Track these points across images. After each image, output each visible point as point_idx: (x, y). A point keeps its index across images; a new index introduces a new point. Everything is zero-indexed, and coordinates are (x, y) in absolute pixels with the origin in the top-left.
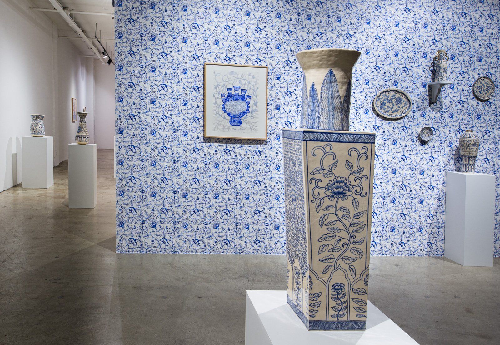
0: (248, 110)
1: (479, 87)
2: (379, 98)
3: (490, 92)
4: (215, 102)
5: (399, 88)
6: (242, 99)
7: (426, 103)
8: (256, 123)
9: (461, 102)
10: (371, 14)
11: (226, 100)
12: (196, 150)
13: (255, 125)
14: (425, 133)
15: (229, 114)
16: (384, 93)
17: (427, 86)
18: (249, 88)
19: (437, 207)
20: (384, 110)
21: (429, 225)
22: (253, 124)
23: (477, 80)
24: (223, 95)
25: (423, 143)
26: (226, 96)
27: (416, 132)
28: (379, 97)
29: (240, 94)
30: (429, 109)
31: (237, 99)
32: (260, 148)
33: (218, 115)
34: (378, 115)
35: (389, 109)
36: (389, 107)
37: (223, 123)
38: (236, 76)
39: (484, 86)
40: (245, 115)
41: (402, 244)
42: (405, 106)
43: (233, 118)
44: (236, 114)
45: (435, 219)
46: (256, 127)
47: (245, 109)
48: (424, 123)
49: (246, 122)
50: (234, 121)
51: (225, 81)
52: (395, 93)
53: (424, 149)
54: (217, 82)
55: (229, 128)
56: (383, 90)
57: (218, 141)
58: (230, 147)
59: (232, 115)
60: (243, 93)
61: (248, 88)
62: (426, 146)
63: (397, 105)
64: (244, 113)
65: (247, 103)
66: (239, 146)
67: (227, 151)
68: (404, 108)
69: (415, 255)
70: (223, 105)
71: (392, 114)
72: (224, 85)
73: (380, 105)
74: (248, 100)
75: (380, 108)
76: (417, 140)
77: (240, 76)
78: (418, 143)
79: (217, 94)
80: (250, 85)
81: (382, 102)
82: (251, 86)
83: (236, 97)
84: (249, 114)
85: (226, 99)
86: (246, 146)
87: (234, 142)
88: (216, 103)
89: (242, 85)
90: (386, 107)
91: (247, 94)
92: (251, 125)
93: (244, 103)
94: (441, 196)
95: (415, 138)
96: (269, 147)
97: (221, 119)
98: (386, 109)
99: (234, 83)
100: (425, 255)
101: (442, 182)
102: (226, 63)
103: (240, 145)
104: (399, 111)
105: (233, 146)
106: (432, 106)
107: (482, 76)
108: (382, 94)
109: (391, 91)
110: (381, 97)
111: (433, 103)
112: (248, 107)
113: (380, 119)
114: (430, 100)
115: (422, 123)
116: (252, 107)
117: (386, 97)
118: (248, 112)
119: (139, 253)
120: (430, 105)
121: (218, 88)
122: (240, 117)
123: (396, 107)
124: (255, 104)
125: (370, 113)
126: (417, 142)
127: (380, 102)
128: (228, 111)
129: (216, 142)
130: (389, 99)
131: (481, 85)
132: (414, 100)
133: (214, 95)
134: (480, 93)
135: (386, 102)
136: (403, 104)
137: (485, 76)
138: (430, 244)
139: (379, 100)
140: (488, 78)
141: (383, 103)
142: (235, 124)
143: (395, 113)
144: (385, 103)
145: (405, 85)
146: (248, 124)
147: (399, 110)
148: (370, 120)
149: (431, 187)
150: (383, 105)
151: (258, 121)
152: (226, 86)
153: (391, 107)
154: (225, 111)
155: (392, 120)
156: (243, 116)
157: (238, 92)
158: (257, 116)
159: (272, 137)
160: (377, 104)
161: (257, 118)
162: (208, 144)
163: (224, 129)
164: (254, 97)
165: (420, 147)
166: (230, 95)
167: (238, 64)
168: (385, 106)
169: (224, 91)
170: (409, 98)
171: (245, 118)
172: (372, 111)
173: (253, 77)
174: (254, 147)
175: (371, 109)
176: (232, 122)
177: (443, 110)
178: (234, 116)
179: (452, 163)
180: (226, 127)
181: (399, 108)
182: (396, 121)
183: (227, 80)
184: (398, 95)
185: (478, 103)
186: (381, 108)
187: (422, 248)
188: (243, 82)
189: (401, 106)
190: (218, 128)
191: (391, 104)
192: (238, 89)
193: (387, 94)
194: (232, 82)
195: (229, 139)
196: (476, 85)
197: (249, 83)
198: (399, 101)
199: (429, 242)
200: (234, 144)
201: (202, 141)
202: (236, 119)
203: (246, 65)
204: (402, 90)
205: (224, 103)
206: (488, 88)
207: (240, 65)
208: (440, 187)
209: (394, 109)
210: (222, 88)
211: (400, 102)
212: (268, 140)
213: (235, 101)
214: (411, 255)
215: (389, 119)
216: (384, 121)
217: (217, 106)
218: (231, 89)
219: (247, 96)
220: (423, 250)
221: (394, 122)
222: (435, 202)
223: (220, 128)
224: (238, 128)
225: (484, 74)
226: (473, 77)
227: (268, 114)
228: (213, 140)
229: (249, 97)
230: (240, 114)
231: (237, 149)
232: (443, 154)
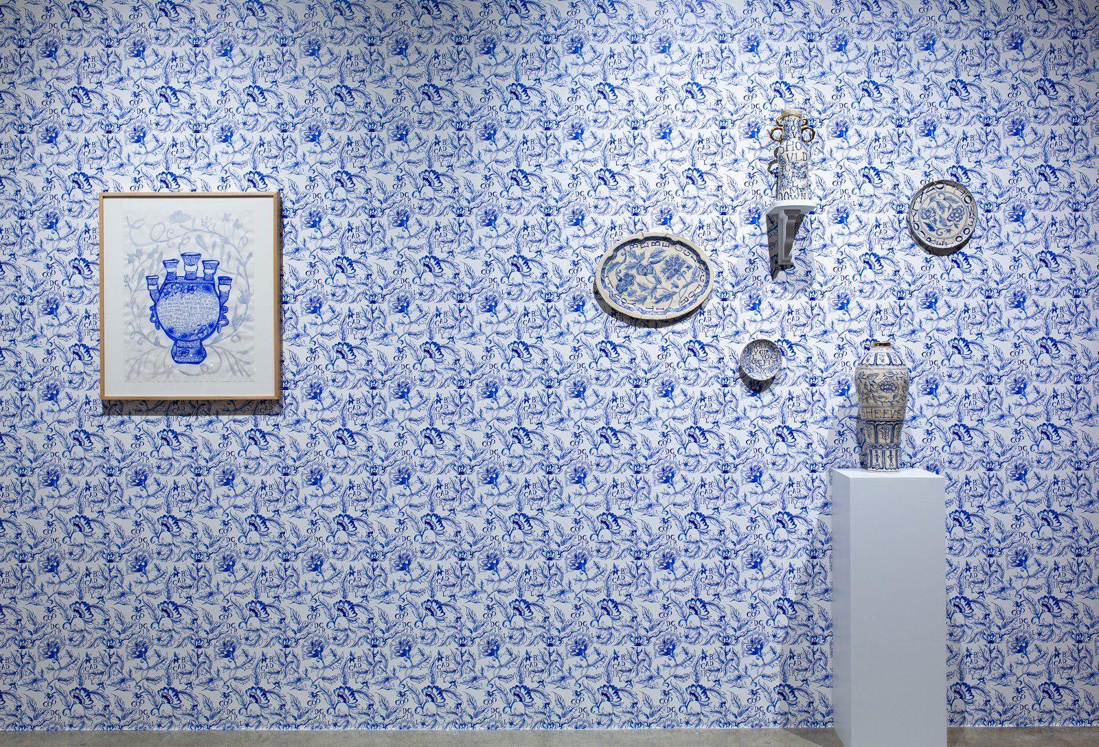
0: (225, 318)
1: (927, 213)
2: (614, 261)
3: (962, 224)
4: (128, 299)
5: (675, 230)
6: (207, 289)
7: (762, 270)
8: (245, 352)
9: (872, 260)
10: (584, 22)
12: (82, 437)
13: (245, 358)
14: (758, 357)
15: (170, 332)
16: (627, 248)
17: (763, 219)
18: (225, 257)
19: (805, 578)
20: (630, 295)
21: (781, 633)
22: (238, 356)
23: (921, 192)
24: (151, 280)
25: (756, 388)
26: (161, 281)
27: (733, 355)
28: (610, 258)
29: (200, 274)
30: (769, 286)
31: (190, 290)
32: (265, 423)
33: (137, 337)
34: (614, 313)
35: (644, 293)
36: (644, 288)
37: (152, 357)
38: (189, 224)
39: (942, 208)
40: (216, 333)
41: (698, 692)
42: (694, 280)
43: (180, 343)
44: (188, 331)
45: (802, 614)
46: (248, 363)
47: (214, 317)
48: (754, 326)
49: (219, 350)
50: (184, 352)
51: (156, 241)
52: (660, 246)
53: (759, 404)
54: (136, 244)
55: (169, 372)
56: (627, 237)
57: (144, 408)
58: (178, 424)
59: (177, 335)
60: (209, 272)
61: (222, 253)
62: (766, 397)
63: (668, 278)
64: (211, 326)
65: (219, 297)
66: (204, 419)
67: (172, 436)
68: (691, 288)
69: (742, 726)
70: (153, 308)
71: (656, 306)
72: (155, 251)
73: (615, 282)
74: (224, 288)
75: (615, 292)
76: (735, 380)
77: (198, 224)
78: (739, 389)
79: (136, 277)
80: (227, 248)
81: (621, 275)
82: (234, 252)
83: (190, 284)
84: (225, 330)
85: (160, 292)
86: (224, 418)
87: (188, 409)
88: (132, 304)
89: (205, 248)
90: (635, 287)
91: (219, 273)
92: (232, 361)
93: (210, 300)
94: (818, 545)
95: (729, 374)
96: (291, 419)
97: (147, 346)
98: (634, 292)
99: (181, 243)
100: (772, 726)
101: (819, 502)
103: (208, 418)
104: (676, 298)
105: (185, 420)
106: (781, 275)
107: (935, 177)
108: (622, 251)
109: (647, 239)
110: (619, 258)
111: (783, 268)
112: (223, 309)
113: (619, 323)
114: (774, 258)
115: (751, 328)
116: (236, 308)
117: (635, 257)
118: (223, 322)
120: (773, 274)
121: (137, 262)
122: (202, 340)
123: (667, 285)
124: (244, 300)
125: (588, 306)
126: (738, 386)
127: (617, 274)
128: (166, 324)
129: (139, 412)
130: (645, 263)
131: (934, 205)
132: (725, 261)
133: (127, 280)
134: (932, 229)
135: (634, 272)
136: (689, 276)
137: (948, 177)
138: (786, 691)
139: (612, 268)
140: (956, 185)
141: (627, 275)
142: (189, 358)
143: (664, 304)
144: (633, 277)
145: (694, 220)
146: (224, 358)
147: (675, 293)
148: (590, 327)
149: (785, 519)
150: (625, 282)
151: (252, 348)
152: (162, 253)
153: (651, 286)
154: (158, 325)
155: (657, 324)
156: (208, 335)
157: (193, 269)
158: (250, 333)
159: (298, 391)
160: (607, 281)
161: (251, 338)
162: (116, 419)
163: (155, 374)
164: (241, 280)
165: (747, 401)
166: (170, 279)
167: (200, 191)
168: (632, 283)
169: (155, 268)
170: (705, 255)
171: (216, 341)
172: (595, 302)
173: (237, 225)
174: (247, 420)
175: (593, 295)
176: (179, 354)
177: (816, 286)
178: (185, 337)
180: (162, 370)
181: (675, 289)
182: (670, 328)
183: (164, 238)
184: (670, 251)
185: (927, 261)
186: (621, 290)
187: (763, 702)
188: (208, 239)
189: (681, 283)
190: (138, 373)
191: (650, 277)
192: (194, 260)
193: (638, 250)
194: (178, 240)
195: (175, 402)
196: (917, 206)
197: (226, 241)
198: (674, 268)
199: (784, 685)
200: (190, 415)
201: (100, 410)
202: (189, 345)
203: (223, 192)
205: (156, 302)
206: (957, 214)
207: (206, 193)
208: (813, 516)
209: (659, 293)
210: (150, 261)
211: (677, 271)
212: (288, 401)
213: (187, 296)
214: (728, 723)
215: (648, 321)
216: (631, 329)
217: (135, 310)
218: (175, 262)
219: (220, 279)
220: (767, 708)
221: (663, 330)
222: (801, 561)
223: (147, 371)
224: (196, 369)
225: (943, 170)
226: (909, 182)
227: (286, 326)
228: (126, 408)
229: (225, 280)
230: (201, 331)
231: (199, 430)
232: (819, 416)
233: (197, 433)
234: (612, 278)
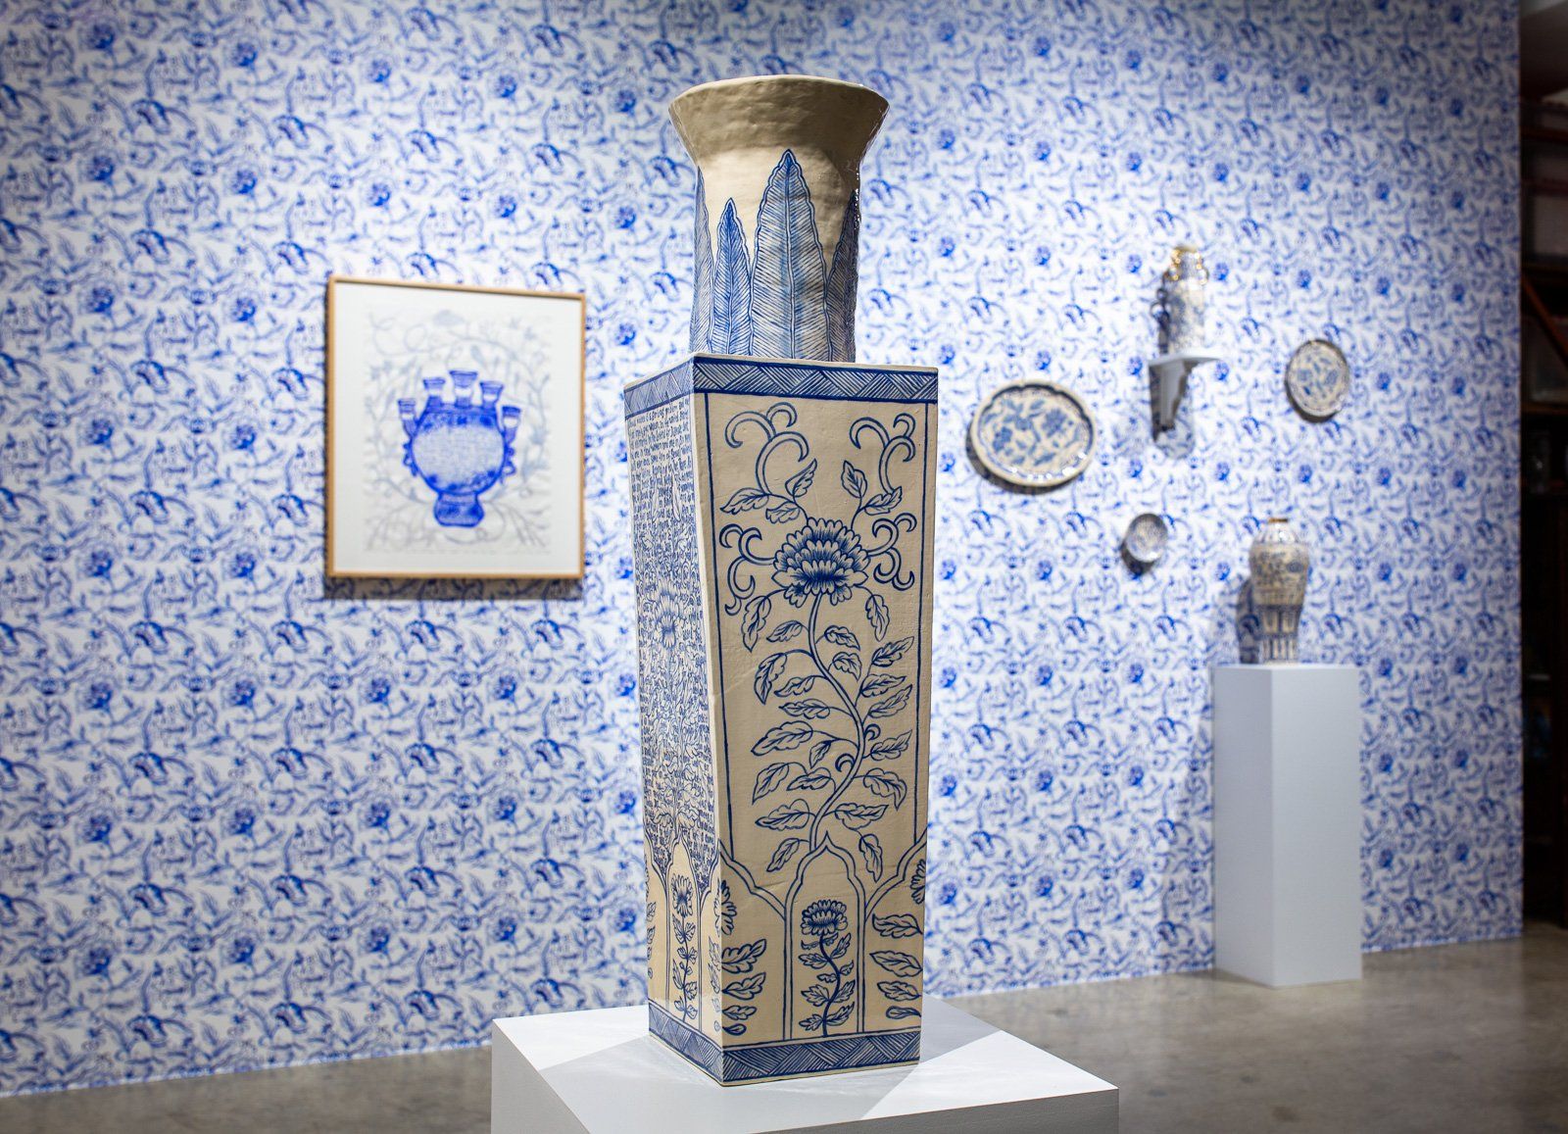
0: (510, 464)
1: (1304, 375)
2: (991, 411)
3: (1336, 389)
4: (371, 432)
5: (1054, 376)
6: (486, 422)
7: (1144, 430)
8: (539, 513)
9: (1252, 425)
10: (955, 113)
11: (418, 425)
12: (291, 632)
13: (539, 521)
14: (1143, 533)
15: (431, 481)
16: (1005, 395)
17: (1145, 371)
18: (512, 379)
19: (1186, 795)
20: (1007, 454)
21: (1161, 861)
22: (529, 517)
23: (1298, 351)
24: (405, 406)
25: (1138, 569)
26: (420, 407)
27: (1114, 531)
28: (988, 408)
29: (477, 400)
30: (1151, 450)
31: (462, 422)
32: (559, 611)
33: (384, 487)
34: (988, 475)
35: (1022, 452)
36: (1022, 446)
37: (405, 516)
38: (460, 329)
39: (1318, 369)
40: (497, 486)
41: (1078, 938)
42: (1076, 439)
43: (447, 498)
44: (458, 480)
45: (1183, 837)
46: (542, 528)
47: (495, 461)
48: (1139, 498)
49: (503, 509)
50: (453, 510)
51: (412, 350)
52: (1042, 395)
53: (1140, 589)
54: (382, 352)
55: (430, 538)
56: (1003, 383)
57: (385, 589)
58: (436, 612)
59: (443, 485)
60: (490, 398)
61: (508, 373)
62: (1147, 581)
63: (1049, 435)
64: (491, 474)
65: (504, 434)
66: (473, 606)
67: (425, 631)
68: (1074, 447)
69: (1121, 974)
70: (408, 446)
71: (1035, 469)
72: (411, 364)
73: (991, 438)
74: (509, 423)
75: (991, 449)
76: (1116, 561)
77: (474, 331)
78: (1119, 571)
79: (383, 400)
80: (515, 367)
81: (998, 428)
82: (524, 373)
83: (462, 415)
84: (511, 481)
85: (418, 423)
86: (502, 604)
87: (451, 592)
88: (378, 437)
89: (484, 364)
90: (1013, 444)
91: (503, 401)
92: (520, 523)
93: (490, 438)
94: (1198, 755)
95: (1110, 553)
96: (595, 606)
97: (398, 500)
98: (1013, 450)
99: (450, 357)
100: (1152, 971)
101: (1200, 704)
102: (418, 279)
103: (478, 604)
104: (1056, 460)
105: (446, 607)
106: (1163, 438)
107: (1310, 336)
108: (1000, 399)
109: (1029, 386)
110: (996, 409)
111: (1165, 429)
112: (508, 451)
113: (993, 488)
114: (1156, 417)
115: (1133, 499)
116: (526, 451)
117: (1013, 407)
118: (507, 469)
119: (27, 1092)
120: (1155, 435)
121: (384, 379)
122: (477, 493)
123: (1046, 444)
124: (538, 440)
125: (959, 466)
126: (1119, 567)
127: (994, 427)
128: (427, 469)
129: (378, 595)
130: (1023, 415)
131: (1310, 366)
133: (369, 404)
134: (1308, 392)
135: (1011, 426)
136: (1070, 433)
137: (1322, 336)
138: (1168, 929)
139: (988, 420)
140: (1330, 344)
141: (1004, 430)
142: (459, 519)
143: (1044, 467)
144: (1011, 431)
145: (1073, 366)
146: (508, 519)
147: (1055, 453)
148: (961, 493)
149: (1167, 725)
150: (1004, 436)
151: (548, 507)
152: (420, 369)
153: (1029, 444)
154: (415, 470)
155: (1035, 490)
156: (487, 487)
157: (464, 393)
158: (545, 486)
159: (604, 569)
160: (982, 434)
161: (544, 493)
162: (343, 606)
163: (409, 541)
164: (534, 413)
165: (1128, 585)
166: (433, 405)
167: (469, 283)
168: (1008, 439)
169: (411, 388)
170: (1089, 411)
171: (498, 495)
172: (967, 461)
173: (530, 336)
174: (533, 608)
175: (964, 453)
176: (445, 513)
177: (1197, 453)
178: (453, 489)
179: (1230, 635)
180: (420, 535)
181: (1055, 449)
182: (1048, 496)
183: (424, 346)
184: (1052, 403)
185: (1303, 429)
186: (997, 447)
187: (1144, 944)
188: (488, 352)
189: (1062, 441)
190: (385, 538)
191: (1029, 433)
192: (467, 381)
193: (1016, 399)
194: (445, 352)
195: (432, 581)
196: (1295, 366)
197: (513, 356)
198: (1055, 422)
199: (1166, 922)
200: (452, 599)
201: (319, 592)
202: (460, 500)
203: (501, 287)
204: (1065, 385)
205: (412, 436)
206: (1332, 378)
207: (476, 287)
208: (1194, 721)
209: (1038, 453)
210: (403, 378)
211: (1058, 428)
212: (590, 581)
213: (458, 430)
214: (1107, 973)
215: (1025, 486)
216: (1007, 496)
217: (382, 448)
218: (440, 382)
219: (505, 409)
220: (1147, 952)
221: (1041, 499)
222: (1182, 774)
223: (398, 535)
224: (469, 534)
225: (1317, 328)
226: (1285, 339)
227: (590, 478)
228: (359, 589)
229: (511, 411)
230: (477, 481)
231: (465, 620)
232: (1200, 604)
233: (464, 626)
234: (989, 433)
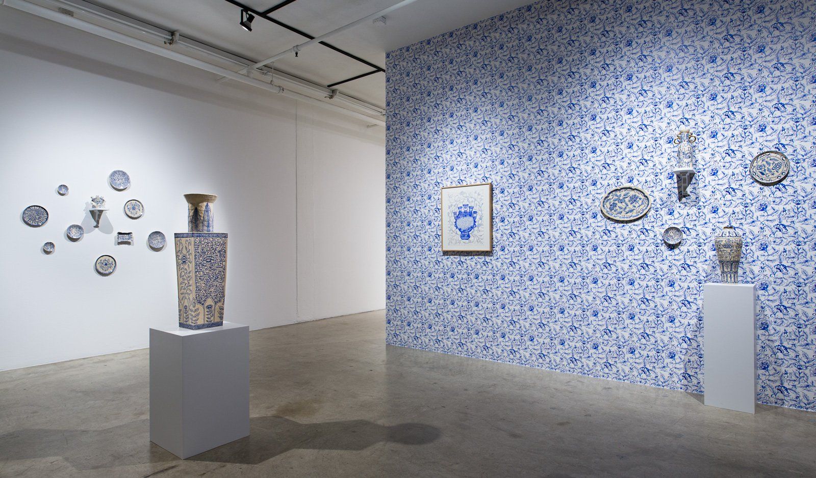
0: (475, 225)
1: (760, 167)
3: (780, 171)
5: (634, 184)
6: (470, 216)
7: (675, 198)
9: (730, 190)
11: (457, 218)
12: (438, 263)
14: (671, 234)
15: (460, 230)
16: (614, 193)
17: (675, 177)
18: (475, 205)
20: (615, 211)
21: (684, 351)
22: (480, 237)
23: (757, 157)
24: (455, 213)
25: (672, 247)
26: (458, 214)
27: (660, 234)
28: (607, 197)
29: (468, 211)
30: (678, 204)
31: (466, 216)
32: (488, 259)
33: (452, 232)
34: (609, 219)
35: (621, 210)
36: (621, 208)
37: (455, 238)
38: (465, 195)
39: (769, 164)
40: (473, 230)
41: (646, 370)
42: (642, 204)
43: (463, 233)
44: (465, 229)
45: (694, 344)
46: (482, 239)
47: (472, 224)
48: (672, 222)
49: (474, 235)
50: (464, 236)
51: (456, 201)
52: (629, 191)
53: (673, 254)
54: (450, 202)
55: (460, 242)
56: (614, 188)
57: (453, 254)
58: (463, 258)
59: (462, 231)
60: (471, 210)
62: (677, 251)
63: (632, 204)
64: (472, 227)
65: (474, 218)
66: (470, 257)
67: (461, 263)
68: (642, 207)
69: (665, 387)
70: (455, 222)
71: (626, 215)
72: (456, 204)
73: (609, 206)
74: (475, 215)
75: (609, 210)
76: (662, 245)
77: (468, 195)
78: (663, 248)
79: (451, 213)
80: (476, 202)
81: (611, 203)
82: (478, 203)
83: (466, 214)
84: (475, 229)
85: (457, 217)
86: (476, 257)
87: (466, 254)
88: (450, 220)
89: (470, 203)
90: (617, 208)
91: (474, 210)
92: (478, 238)
93: (471, 219)
95: (659, 242)
96: (495, 258)
97: (454, 234)
98: (617, 210)
99: (463, 201)
100: (679, 389)
102: (459, 185)
104: (635, 211)
105: (465, 257)
106: (684, 200)
107: (765, 150)
108: (611, 194)
109: (623, 189)
110: (610, 197)
111: (685, 197)
112: (475, 222)
113: (611, 222)
114: (680, 193)
115: (669, 222)
116: (478, 221)
117: (617, 196)
120: (680, 199)
121: (451, 208)
122: (469, 232)
123: (631, 206)
124: (481, 219)
125: (598, 217)
128: (459, 227)
130: (621, 198)
131: (764, 163)
132: (657, 195)
133: (448, 214)
134: (763, 174)
135: (616, 202)
136: (640, 202)
137: (772, 149)
138: (687, 376)
139: (607, 201)
140: (777, 153)
141: (614, 203)
142: (465, 238)
143: (630, 214)
144: (616, 204)
145: (642, 180)
146: (475, 237)
148: (599, 224)
149: (686, 303)
150: (613, 206)
151: (483, 234)
152: (458, 205)
153: (624, 207)
154: (457, 227)
155: (627, 222)
156: (471, 230)
157: (466, 209)
158: (482, 229)
159: (497, 249)
160: (605, 206)
161: (482, 231)
162: (446, 257)
163: (456, 243)
164: (480, 212)
165: (667, 253)
166: (460, 213)
167: (469, 184)
168: (615, 206)
169: (456, 209)
170: (648, 194)
171: (473, 232)
172: (602, 214)
173: (479, 195)
174: (482, 258)
175: (600, 212)
176: (462, 237)
177: (701, 204)
178: (464, 231)
180: (458, 242)
181: (634, 208)
182: (632, 223)
183: (458, 200)
184: (632, 193)
185: (761, 189)
186: (611, 209)
187: (676, 379)
188: (470, 200)
190: (452, 243)
191: (623, 204)
192: (466, 207)
193: (618, 193)
195: (462, 252)
196: (755, 164)
197: (475, 200)
198: (634, 199)
201: (442, 254)
202: (466, 233)
203: (475, 184)
204: (638, 187)
205: (456, 220)
206: (778, 166)
209: (627, 210)
210: (454, 207)
211: (635, 201)
212: (494, 252)
213: (465, 218)
214: (659, 385)
215: (623, 221)
216: (616, 224)
217: (451, 223)
218: (461, 207)
219: (474, 212)
221: (629, 224)
223: (454, 242)
224: (467, 241)
225: (770, 147)
226: (750, 154)
227: (494, 227)
228: (449, 253)
229: (475, 212)
230: (469, 229)
231: (468, 261)
232: (703, 259)
